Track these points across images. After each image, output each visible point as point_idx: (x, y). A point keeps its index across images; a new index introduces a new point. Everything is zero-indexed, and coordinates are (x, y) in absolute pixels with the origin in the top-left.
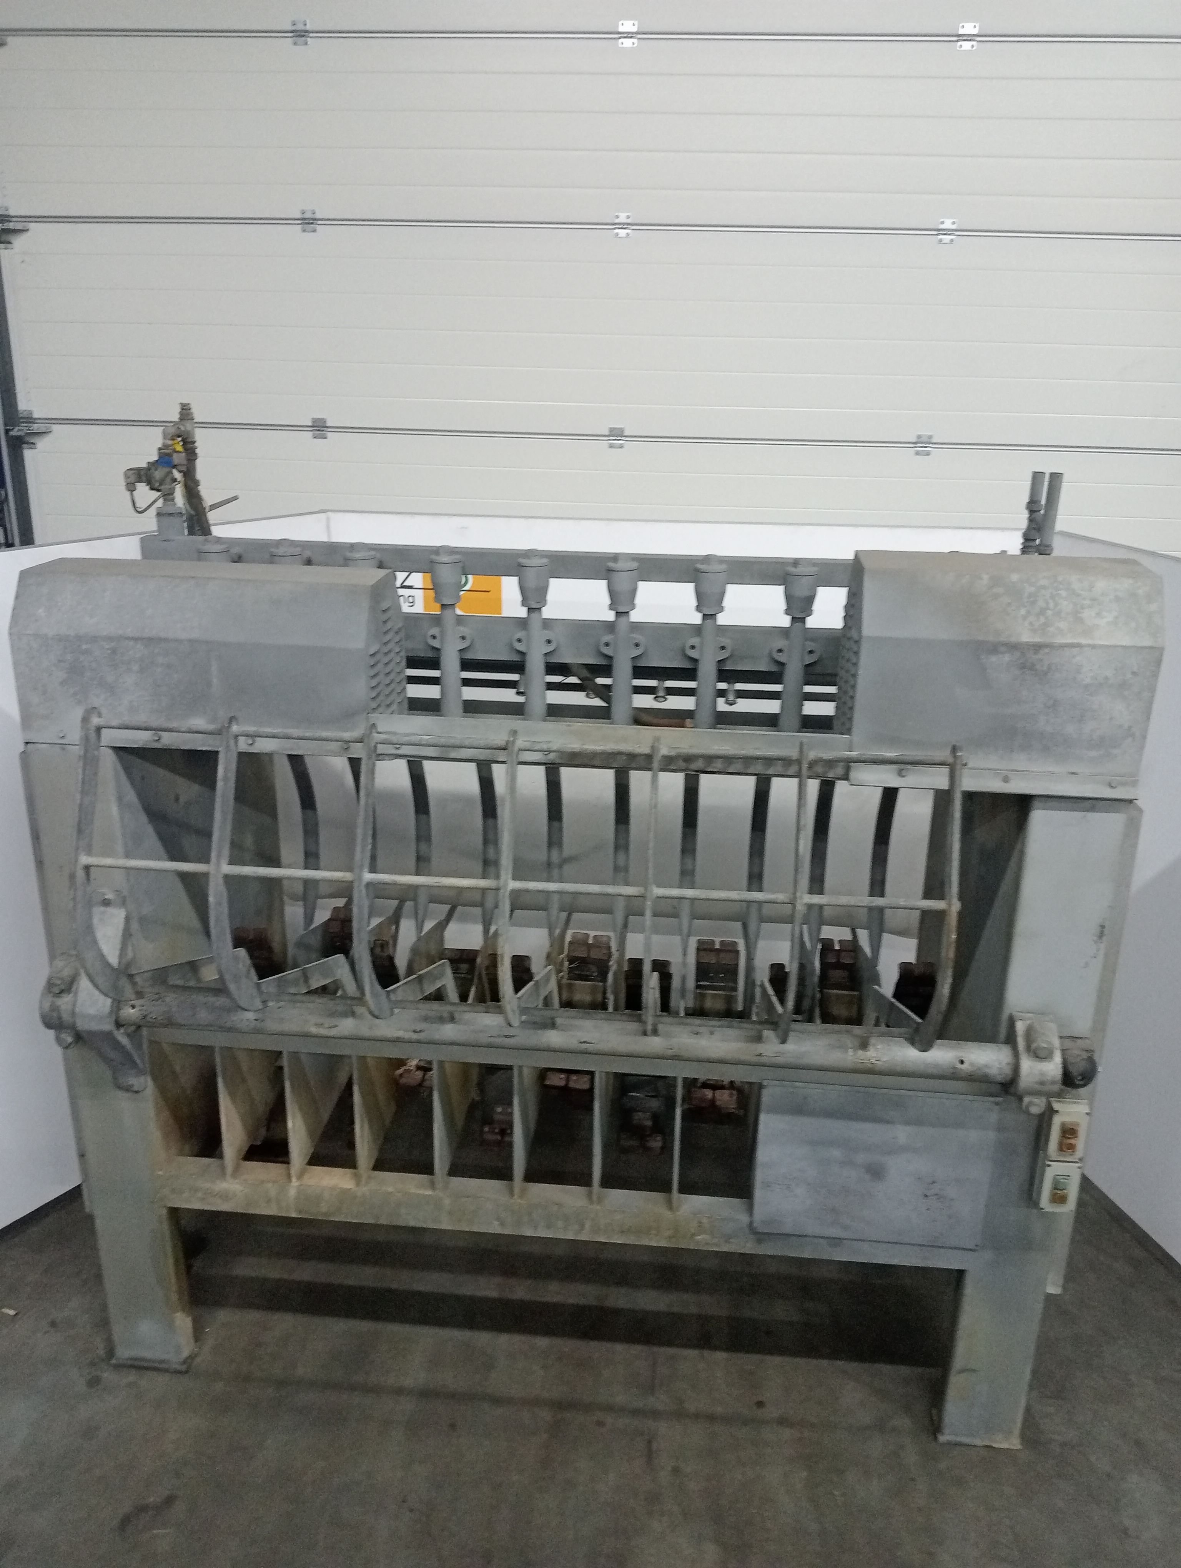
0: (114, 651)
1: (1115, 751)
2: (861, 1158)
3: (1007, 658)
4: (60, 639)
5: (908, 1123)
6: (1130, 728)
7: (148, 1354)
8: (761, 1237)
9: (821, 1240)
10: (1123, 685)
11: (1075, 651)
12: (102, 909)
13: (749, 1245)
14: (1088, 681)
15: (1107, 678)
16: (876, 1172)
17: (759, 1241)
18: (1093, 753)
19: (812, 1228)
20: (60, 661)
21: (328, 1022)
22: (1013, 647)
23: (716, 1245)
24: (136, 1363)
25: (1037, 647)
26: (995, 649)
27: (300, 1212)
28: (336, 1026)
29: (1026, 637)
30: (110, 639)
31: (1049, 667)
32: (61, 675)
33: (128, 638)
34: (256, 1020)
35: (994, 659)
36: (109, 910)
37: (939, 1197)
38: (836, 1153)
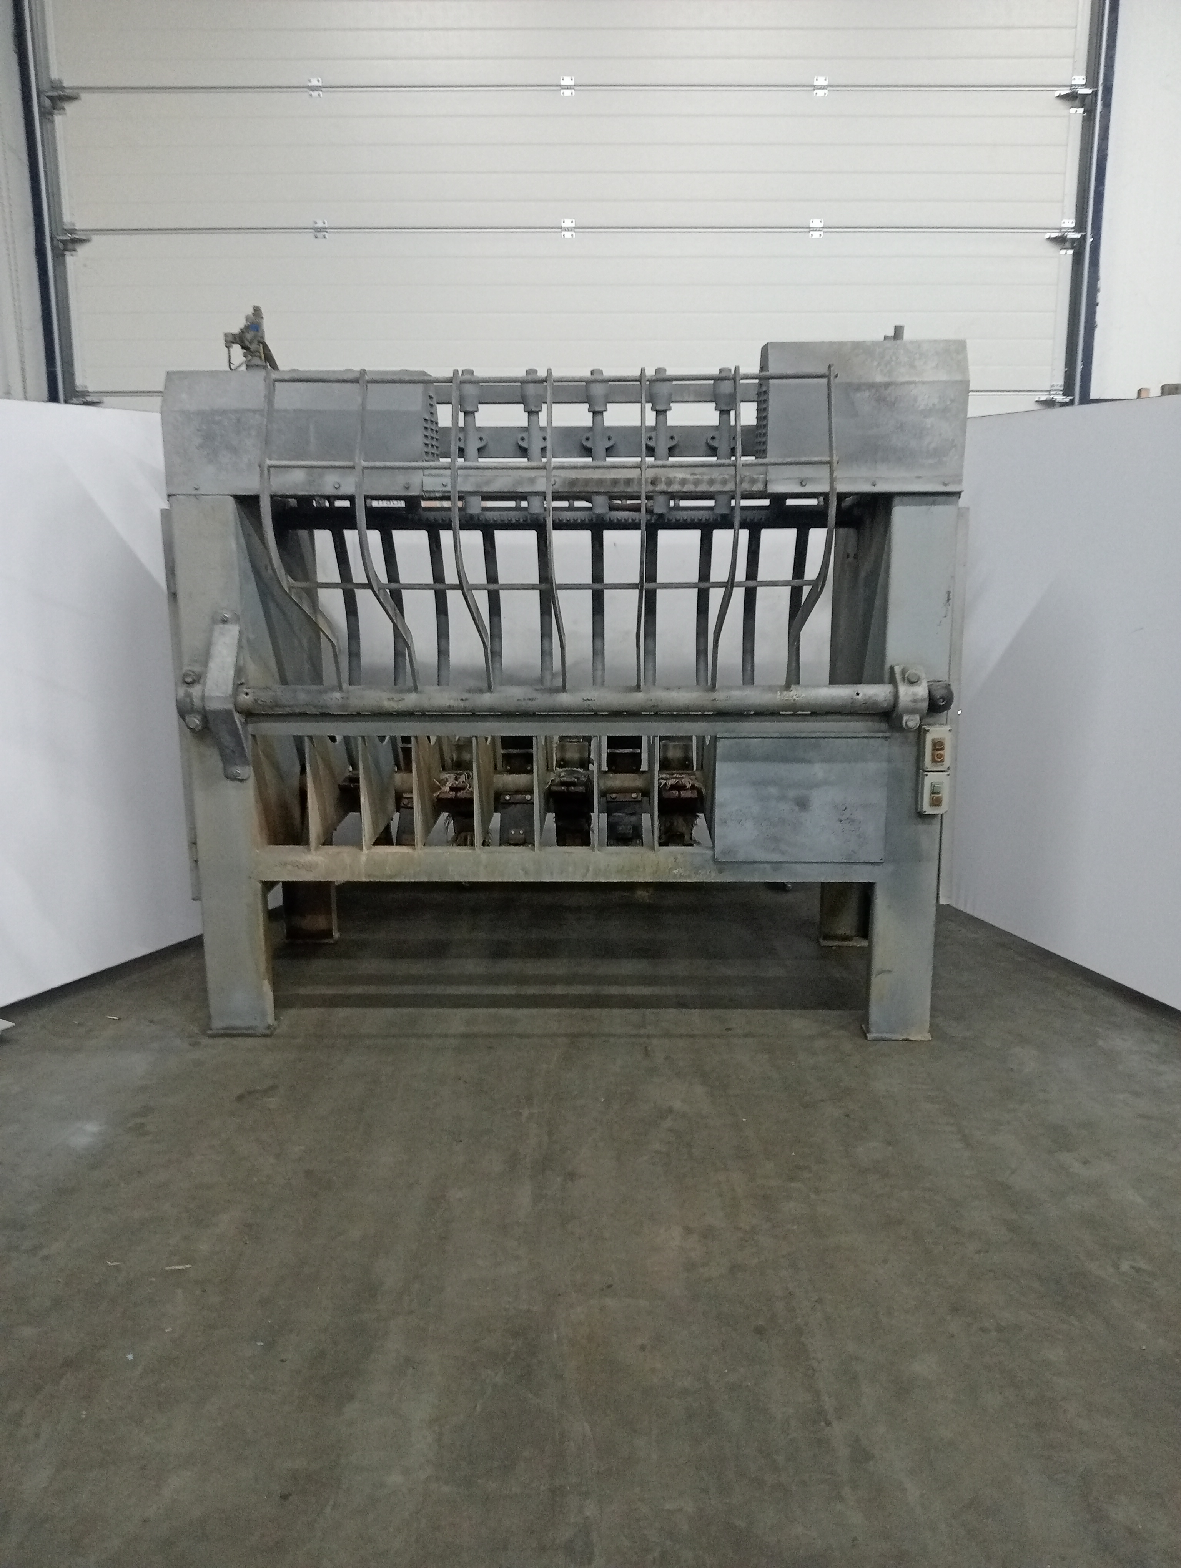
0: (239, 420)
1: (945, 459)
2: (792, 793)
3: (867, 394)
4: (200, 413)
5: (824, 761)
6: (953, 440)
7: (238, 1023)
8: (720, 865)
9: (766, 865)
10: (945, 410)
11: (913, 385)
12: (221, 626)
13: (713, 874)
14: (922, 407)
15: (934, 405)
16: (803, 804)
17: (720, 871)
18: (931, 461)
19: (760, 855)
20: (198, 430)
21: (397, 696)
22: (871, 386)
23: (689, 876)
24: (229, 1032)
25: (887, 385)
26: (858, 388)
27: (369, 876)
28: (403, 699)
29: (879, 378)
30: (236, 411)
31: (896, 398)
32: (198, 441)
33: (249, 410)
34: (343, 698)
35: (858, 395)
36: (226, 626)
37: (852, 821)
38: (773, 790)
